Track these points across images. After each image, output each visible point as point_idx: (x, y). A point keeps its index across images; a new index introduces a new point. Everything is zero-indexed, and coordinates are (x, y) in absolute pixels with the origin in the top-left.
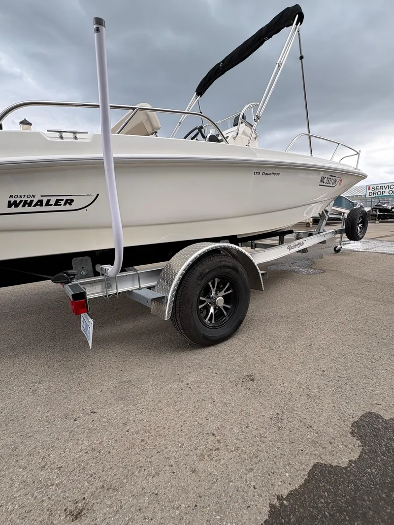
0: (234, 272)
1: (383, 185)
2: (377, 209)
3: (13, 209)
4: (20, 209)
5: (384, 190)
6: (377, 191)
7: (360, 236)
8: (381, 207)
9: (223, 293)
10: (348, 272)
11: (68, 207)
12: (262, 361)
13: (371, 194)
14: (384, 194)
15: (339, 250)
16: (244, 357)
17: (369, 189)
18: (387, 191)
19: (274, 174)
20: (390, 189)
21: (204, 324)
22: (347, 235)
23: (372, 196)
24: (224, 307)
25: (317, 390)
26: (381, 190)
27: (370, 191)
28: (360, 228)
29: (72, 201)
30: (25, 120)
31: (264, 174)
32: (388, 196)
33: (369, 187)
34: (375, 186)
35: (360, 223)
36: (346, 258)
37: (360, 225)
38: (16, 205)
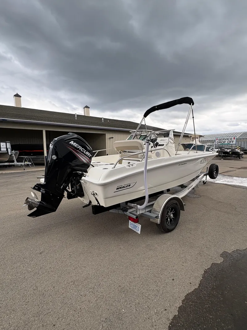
0: (176, 205)
1: (224, 138)
2: (221, 152)
3: (118, 190)
4: (119, 190)
5: (225, 140)
6: (221, 141)
7: (215, 177)
8: (223, 151)
9: (172, 213)
10: (211, 197)
11: (129, 187)
12: (189, 237)
13: (218, 142)
14: (225, 143)
15: (205, 183)
16: (182, 236)
17: (217, 140)
18: (227, 141)
19: (185, 164)
20: (228, 140)
21: (168, 225)
22: (209, 176)
23: (219, 144)
24: (173, 218)
25: (209, 246)
26: (224, 141)
27: (218, 141)
28: (215, 173)
29: (130, 185)
30: (17, 94)
31: (182, 164)
32: (227, 144)
33: (217, 139)
34: (220, 138)
35: (215, 171)
36: (209, 187)
37: (215, 172)
38: (118, 189)
